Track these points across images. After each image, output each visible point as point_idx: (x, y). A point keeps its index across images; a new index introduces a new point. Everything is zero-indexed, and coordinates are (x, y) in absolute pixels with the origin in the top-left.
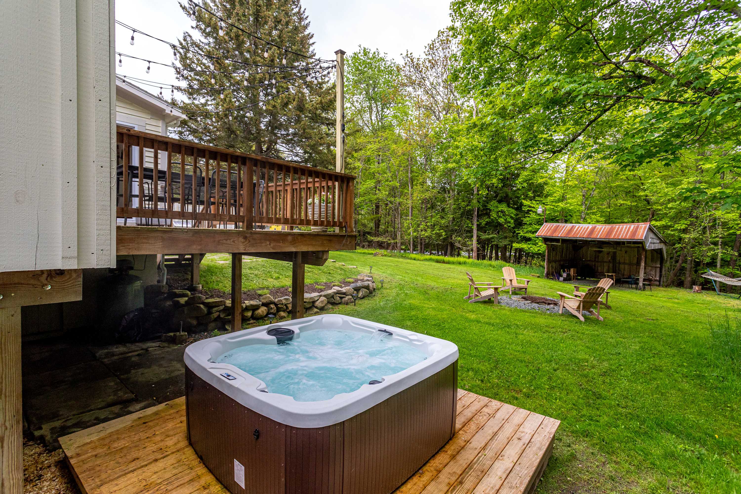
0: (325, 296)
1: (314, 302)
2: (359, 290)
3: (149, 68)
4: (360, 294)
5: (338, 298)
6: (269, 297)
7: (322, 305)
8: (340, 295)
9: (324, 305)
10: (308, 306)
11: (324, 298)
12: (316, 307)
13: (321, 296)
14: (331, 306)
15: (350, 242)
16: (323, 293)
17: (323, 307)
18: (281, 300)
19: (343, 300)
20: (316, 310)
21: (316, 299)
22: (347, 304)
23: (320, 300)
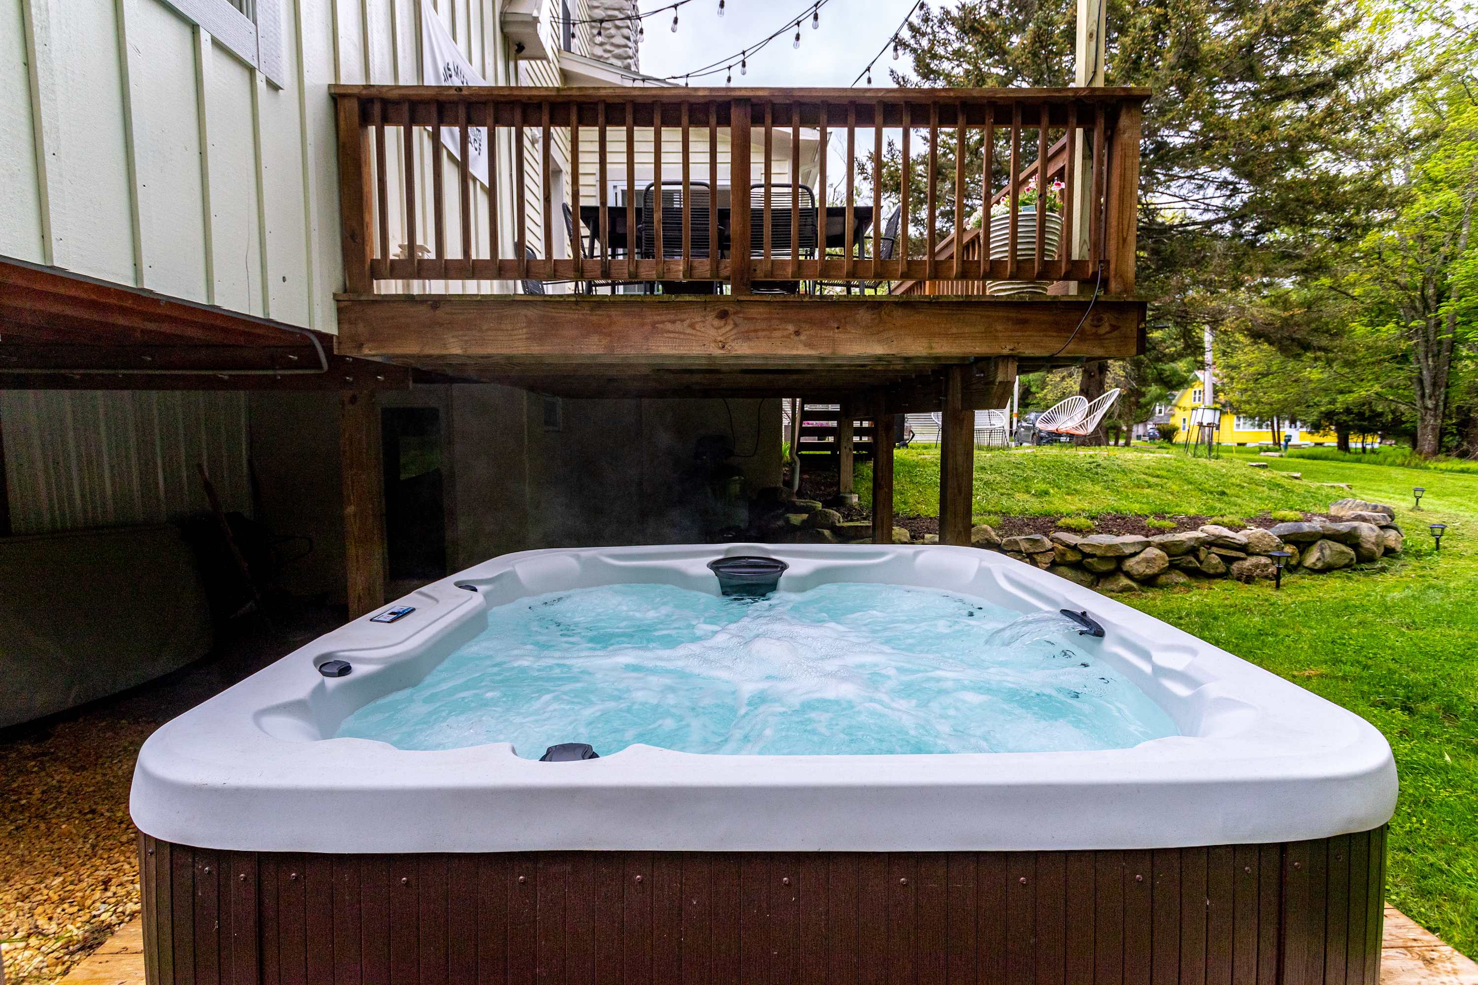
0: (1162, 546)
1: (1121, 559)
2: (1313, 543)
3: (676, 21)
4: (1312, 558)
5: (1215, 560)
6: (985, 531)
7: (1148, 571)
8: (1223, 552)
9: (1156, 570)
10: (1104, 567)
11: (1158, 552)
12: (1128, 575)
13: (1148, 544)
14: (1182, 579)
15: (1114, 328)
16: (1157, 539)
17: (1155, 577)
18: (1016, 542)
19: (1235, 567)
20: (1124, 581)
21: (1131, 550)
22: (1249, 579)
23: (1142, 555)
